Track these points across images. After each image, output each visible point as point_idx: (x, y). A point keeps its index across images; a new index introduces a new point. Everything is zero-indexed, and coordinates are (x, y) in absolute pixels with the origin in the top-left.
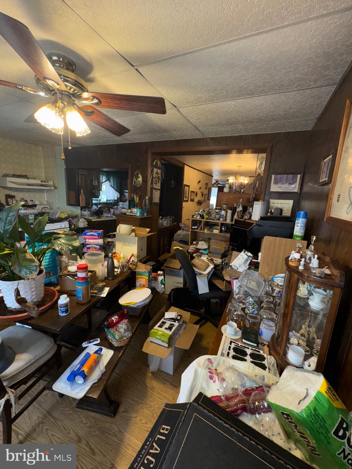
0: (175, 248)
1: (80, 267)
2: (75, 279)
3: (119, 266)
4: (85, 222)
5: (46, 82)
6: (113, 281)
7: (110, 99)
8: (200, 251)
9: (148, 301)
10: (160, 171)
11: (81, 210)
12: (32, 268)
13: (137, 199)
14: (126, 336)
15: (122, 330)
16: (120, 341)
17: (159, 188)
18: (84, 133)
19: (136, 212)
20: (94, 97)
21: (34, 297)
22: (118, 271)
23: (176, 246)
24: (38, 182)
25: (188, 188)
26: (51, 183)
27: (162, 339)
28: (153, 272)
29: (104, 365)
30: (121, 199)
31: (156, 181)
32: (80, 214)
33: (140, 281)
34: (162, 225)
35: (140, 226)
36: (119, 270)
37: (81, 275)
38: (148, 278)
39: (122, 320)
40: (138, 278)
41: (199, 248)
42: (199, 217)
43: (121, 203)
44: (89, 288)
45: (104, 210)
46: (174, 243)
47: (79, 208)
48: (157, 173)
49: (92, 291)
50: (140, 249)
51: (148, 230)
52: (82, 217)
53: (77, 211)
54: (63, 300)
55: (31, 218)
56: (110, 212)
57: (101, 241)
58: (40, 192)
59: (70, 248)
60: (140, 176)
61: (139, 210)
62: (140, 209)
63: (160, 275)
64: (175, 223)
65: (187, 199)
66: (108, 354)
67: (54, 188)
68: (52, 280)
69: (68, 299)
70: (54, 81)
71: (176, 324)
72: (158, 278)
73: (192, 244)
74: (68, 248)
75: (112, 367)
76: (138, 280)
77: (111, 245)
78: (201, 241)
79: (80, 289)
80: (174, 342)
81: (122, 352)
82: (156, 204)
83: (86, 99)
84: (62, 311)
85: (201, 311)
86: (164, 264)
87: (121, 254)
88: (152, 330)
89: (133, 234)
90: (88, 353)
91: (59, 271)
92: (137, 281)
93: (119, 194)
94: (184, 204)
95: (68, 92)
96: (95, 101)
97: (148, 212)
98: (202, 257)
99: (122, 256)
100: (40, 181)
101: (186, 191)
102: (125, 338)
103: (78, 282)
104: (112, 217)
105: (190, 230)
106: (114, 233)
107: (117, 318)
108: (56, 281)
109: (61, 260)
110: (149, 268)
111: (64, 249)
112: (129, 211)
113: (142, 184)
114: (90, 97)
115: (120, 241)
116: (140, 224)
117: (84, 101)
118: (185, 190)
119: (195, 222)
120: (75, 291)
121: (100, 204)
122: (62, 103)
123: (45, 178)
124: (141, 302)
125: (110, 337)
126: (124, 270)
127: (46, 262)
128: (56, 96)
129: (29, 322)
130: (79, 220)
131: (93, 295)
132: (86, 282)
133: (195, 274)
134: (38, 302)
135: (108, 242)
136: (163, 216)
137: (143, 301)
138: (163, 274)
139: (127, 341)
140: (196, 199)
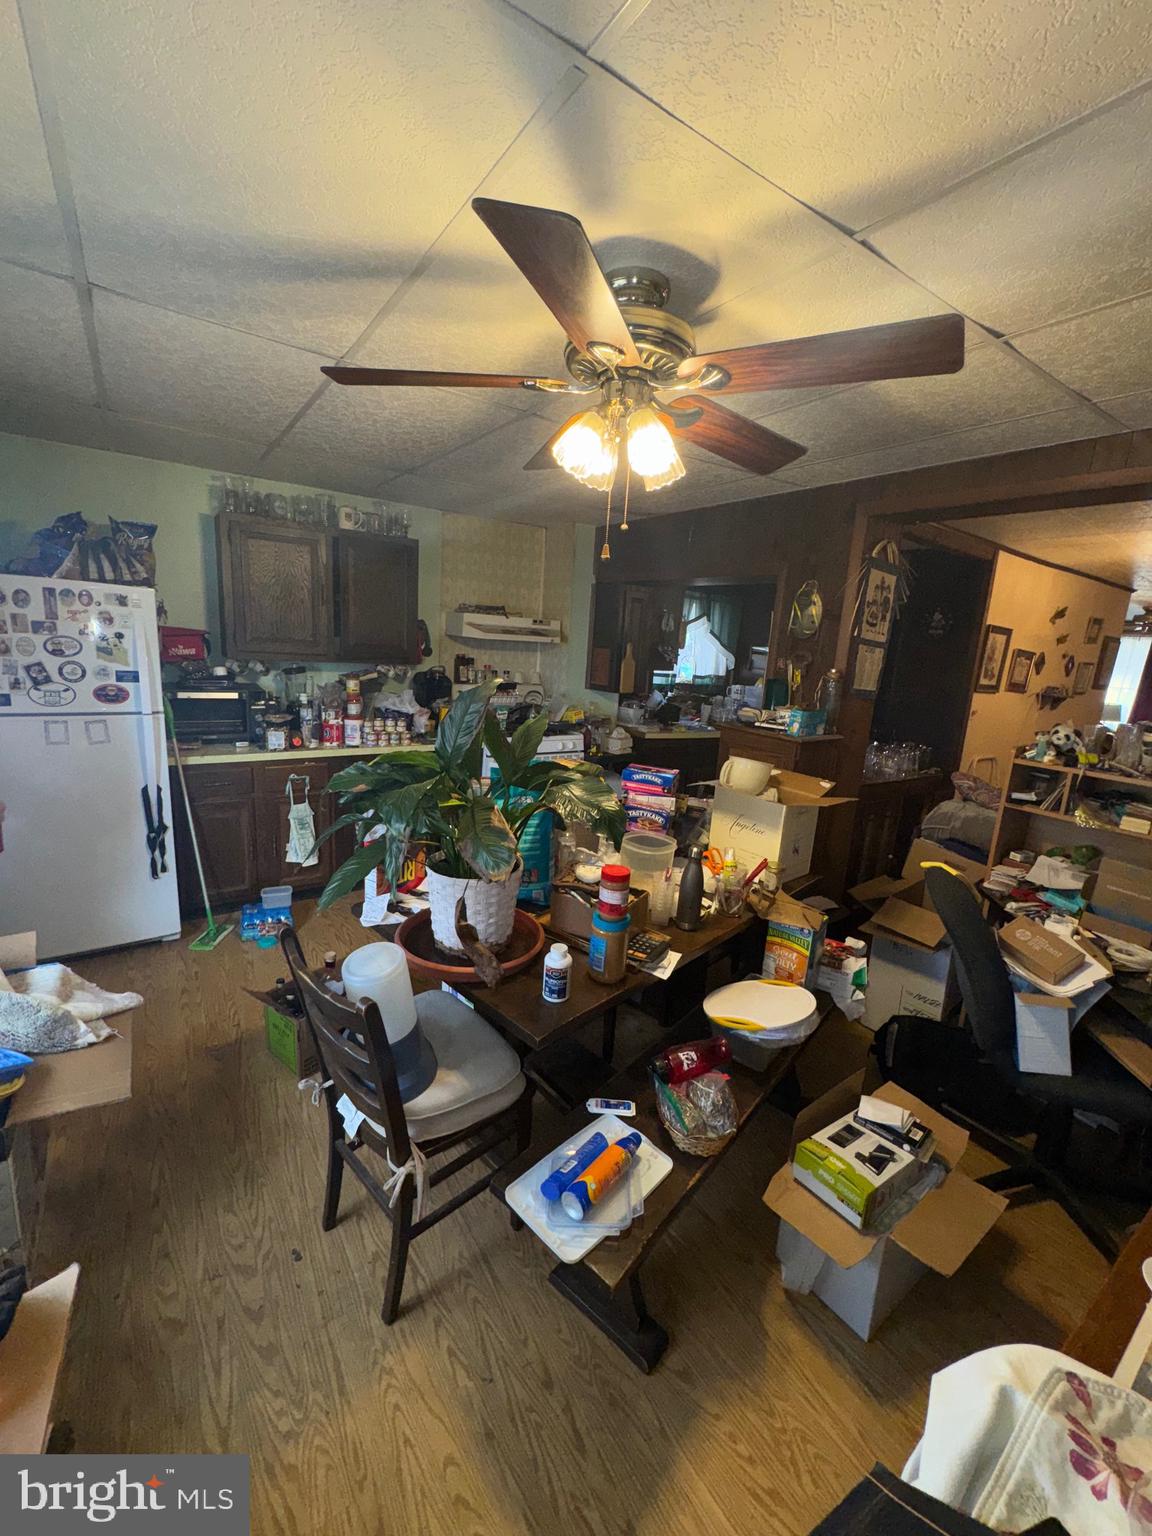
0: (925, 864)
1: (609, 872)
2: (592, 905)
3: (716, 890)
4: (626, 738)
5: (591, 353)
6: (691, 934)
7: (760, 362)
8: (1043, 896)
9: (803, 1033)
10: (894, 578)
11: (620, 705)
12: (500, 854)
13: (795, 676)
14: (715, 1127)
15: (706, 1104)
16: (696, 1139)
17: (883, 639)
18: (669, 480)
19: (787, 720)
20: (711, 367)
21: (492, 929)
22: (710, 907)
23: (928, 860)
24: (526, 623)
25: (1004, 637)
26: (555, 625)
27: (840, 1188)
28: (828, 936)
29: (640, 1190)
30: (740, 673)
31: (874, 616)
32: (616, 712)
33: (780, 955)
34: (880, 773)
35: (796, 770)
36: (715, 905)
37: (609, 896)
38: (808, 953)
39: (708, 1071)
40: (773, 943)
41: (1038, 883)
42: (1048, 758)
43: (738, 687)
44: (627, 941)
45: (683, 707)
46: (919, 844)
47: (616, 696)
48: (882, 587)
49: (631, 952)
50: (789, 848)
51: (827, 785)
52: (621, 721)
53: (608, 704)
54: (557, 958)
55: (501, 717)
56: (698, 713)
57: (668, 803)
58: (528, 650)
59: (594, 813)
60: (816, 598)
61: (799, 714)
62: (804, 710)
63: (851, 951)
64: (932, 771)
65: (993, 682)
66: (654, 1166)
67: (562, 640)
68: (534, 894)
69: (569, 959)
70: (612, 346)
71: (904, 1156)
72: (845, 962)
73: (1002, 858)
74: (589, 813)
75: (665, 1211)
76: (770, 950)
77: (696, 820)
78: (1050, 854)
79: (601, 936)
80: (887, 1221)
81: (698, 1175)
82: (863, 695)
83: (688, 378)
84: (550, 988)
85: (1018, 1140)
86: (871, 915)
87: (726, 852)
88: (806, 1144)
89: (772, 793)
90: (598, 1134)
91: (552, 873)
92: (767, 953)
93: (732, 659)
94: (979, 701)
95: (641, 369)
96: (715, 377)
97: (829, 723)
98: (1047, 922)
99: (729, 859)
100: (531, 621)
101: (993, 652)
102: (711, 1135)
103: (599, 916)
104: (705, 730)
105: (1003, 804)
106: (711, 783)
107: (695, 1057)
108: (542, 899)
109: (559, 843)
110: (819, 919)
111: (579, 815)
112: (765, 714)
113: (820, 625)
114: (700, 370)
115: (726, 810)
116: (796, 763)
117: (680, 384)
118: (989, 643)
119: (1025, 777)
120: (588, 940)
121: (673, 686)
122: (622, 403)
123: (544, 614)
124: (777, 1030)
125: (666, 1112)
126: (730, 906)
127: (525, 842)
128: (610, 388)
129: (475, 992)
130: (611, 733)
131: (633, 963)
132: (620, 920)
133: (1010, 983)
134: (497, 945)
135: (690, 809)
136: (884, 741)
137: (785, 1029)
138: (865, 952)
139: (720, 1145)
140: (1037, 684)
